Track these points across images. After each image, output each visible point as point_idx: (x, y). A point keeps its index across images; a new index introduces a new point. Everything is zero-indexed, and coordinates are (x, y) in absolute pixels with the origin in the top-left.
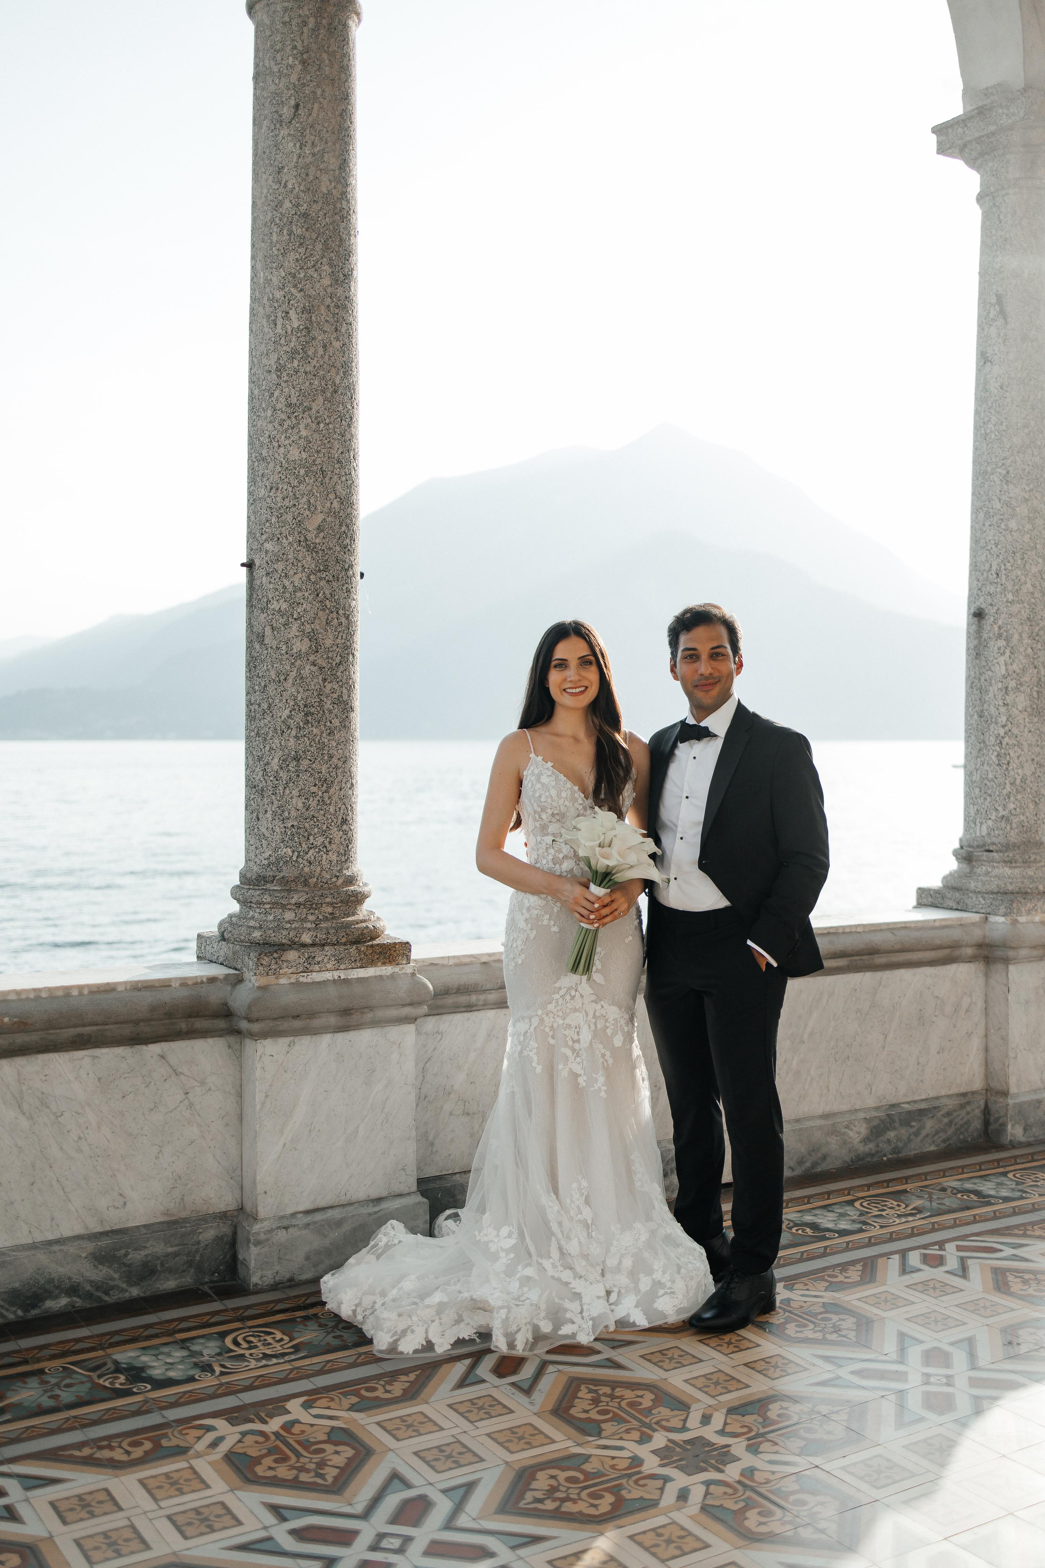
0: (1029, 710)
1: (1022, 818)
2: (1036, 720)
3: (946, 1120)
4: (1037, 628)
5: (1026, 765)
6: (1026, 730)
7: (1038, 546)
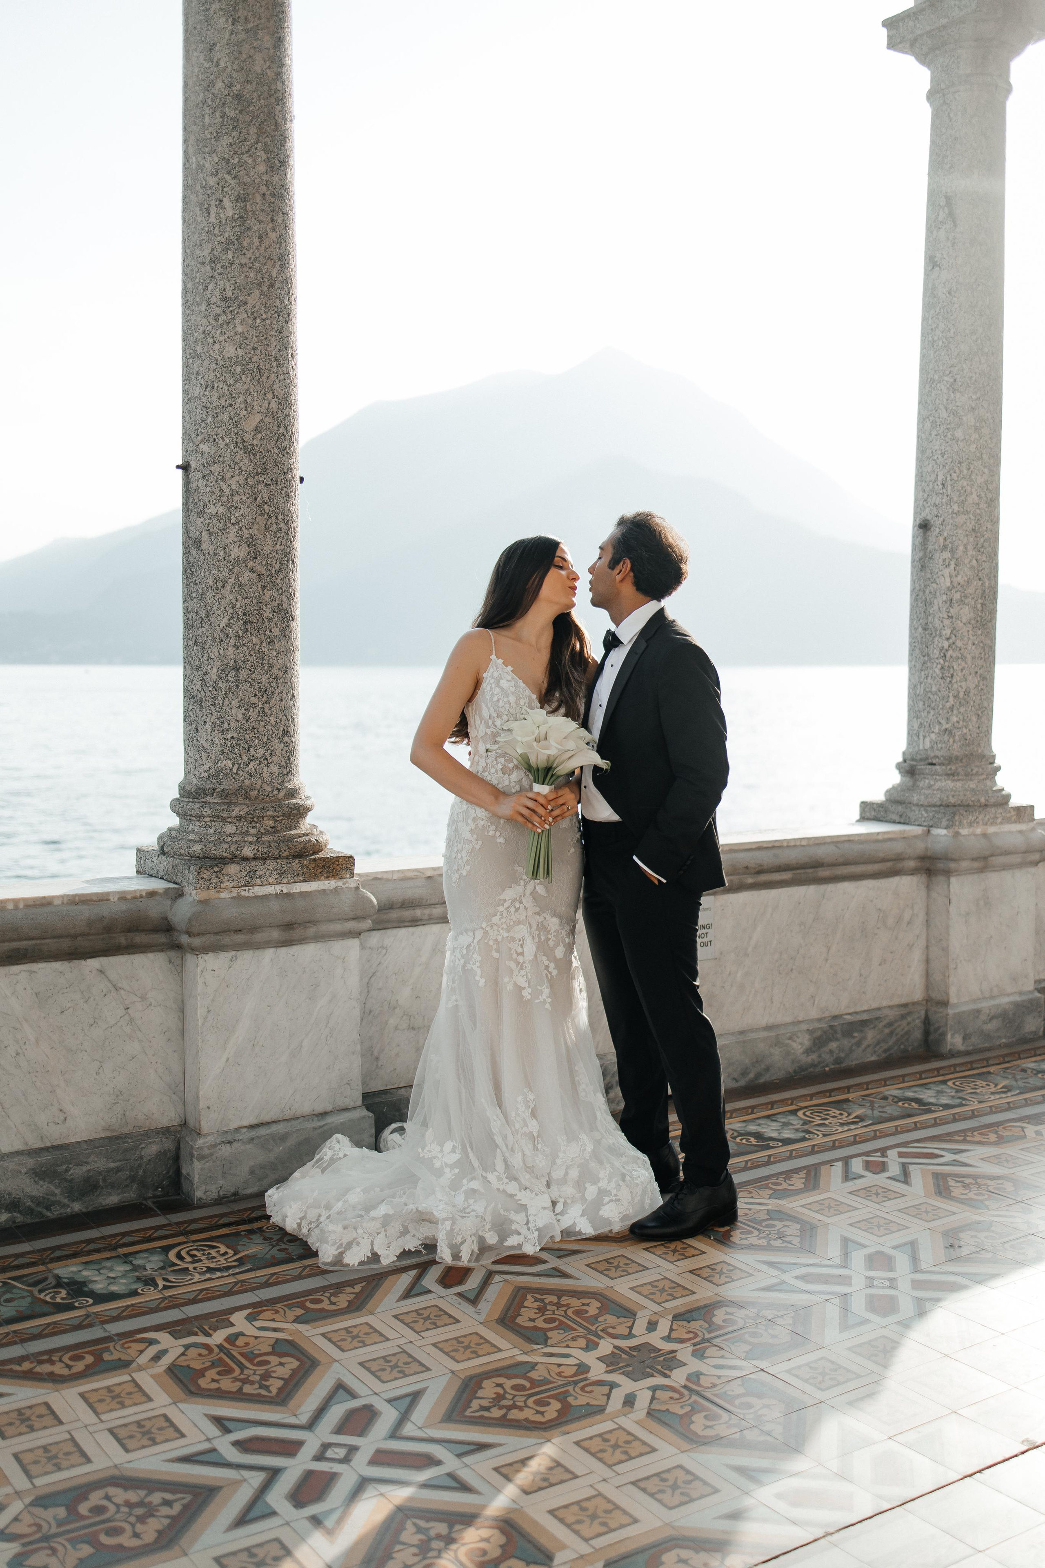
0: (973, 622)
1: (965, 731)
2: (980, 632)
3: (887, 1031)
4: (982, 540)
5: (970, 678)
6: (970, 642)
7: (984, 456)
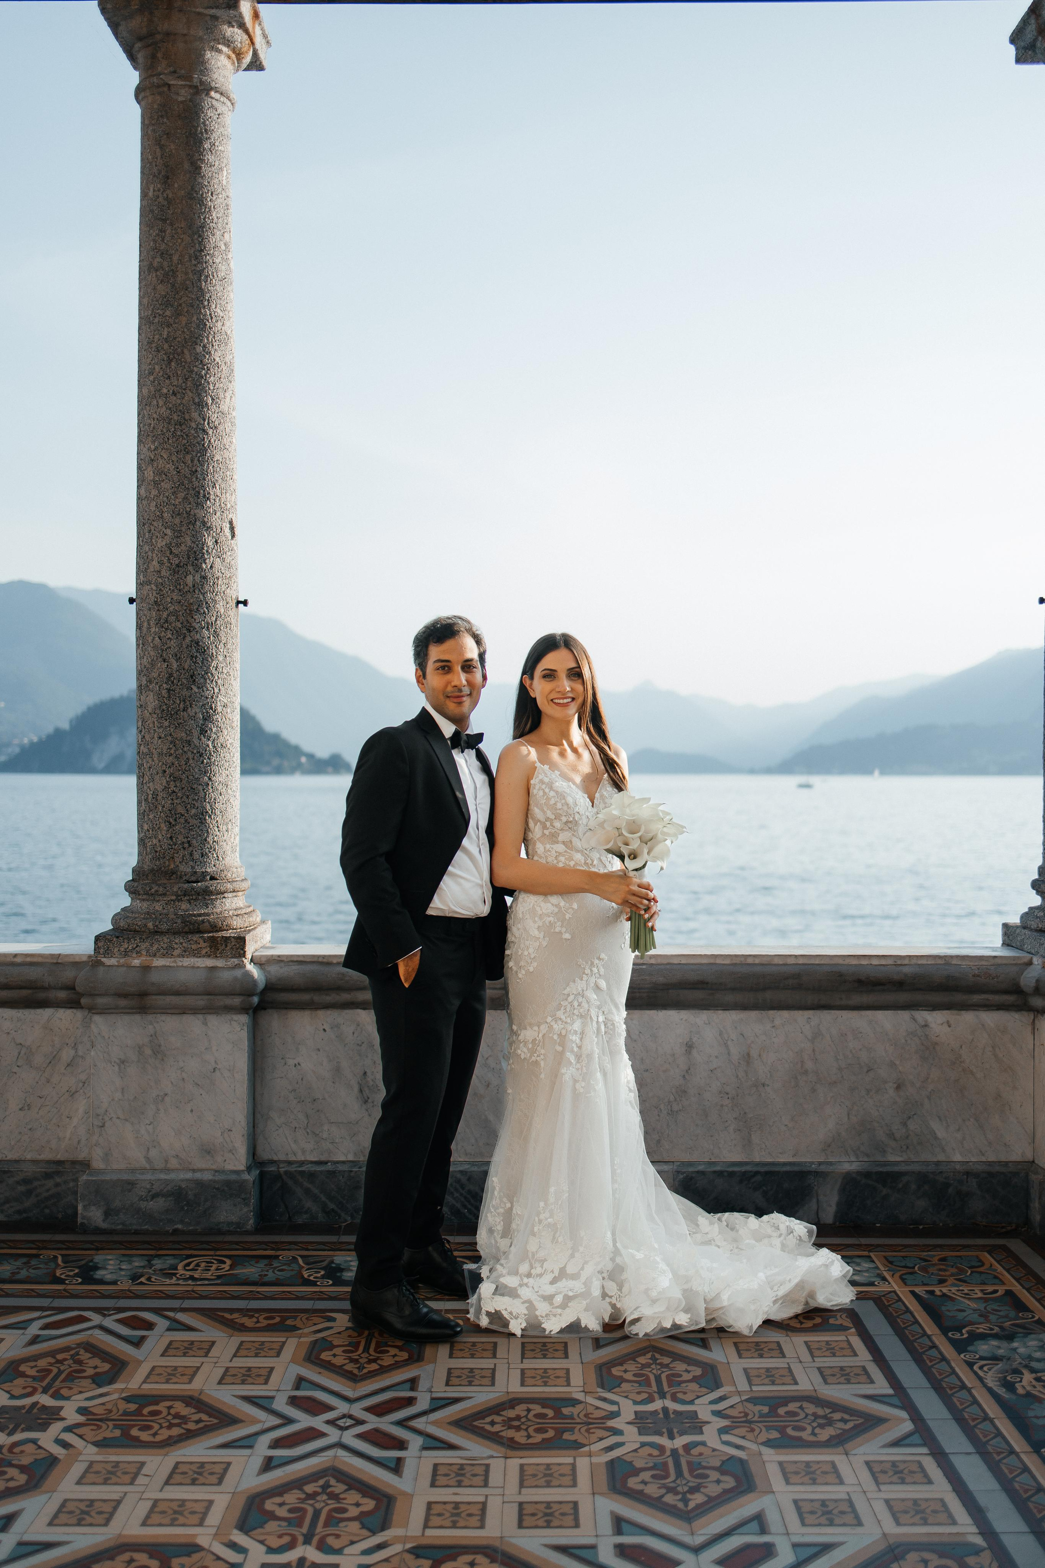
0: (158, 711)
1: (155, 841)
2: (167, 723)
3: (22, 1188)
4: (165, 615)
5: (157, 778)
6: (156, 736)
7: (165, 515)
